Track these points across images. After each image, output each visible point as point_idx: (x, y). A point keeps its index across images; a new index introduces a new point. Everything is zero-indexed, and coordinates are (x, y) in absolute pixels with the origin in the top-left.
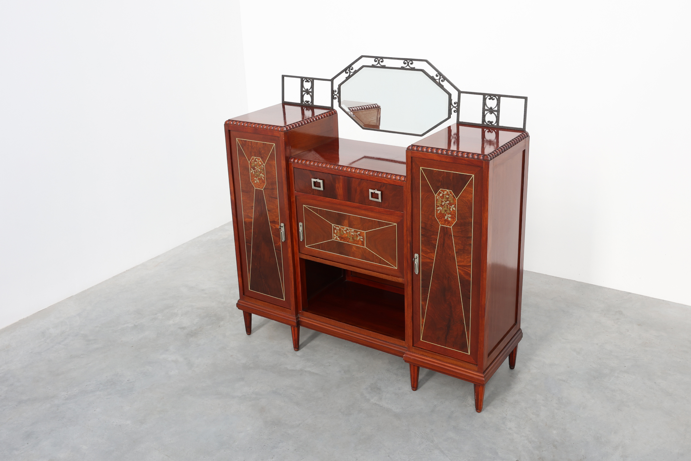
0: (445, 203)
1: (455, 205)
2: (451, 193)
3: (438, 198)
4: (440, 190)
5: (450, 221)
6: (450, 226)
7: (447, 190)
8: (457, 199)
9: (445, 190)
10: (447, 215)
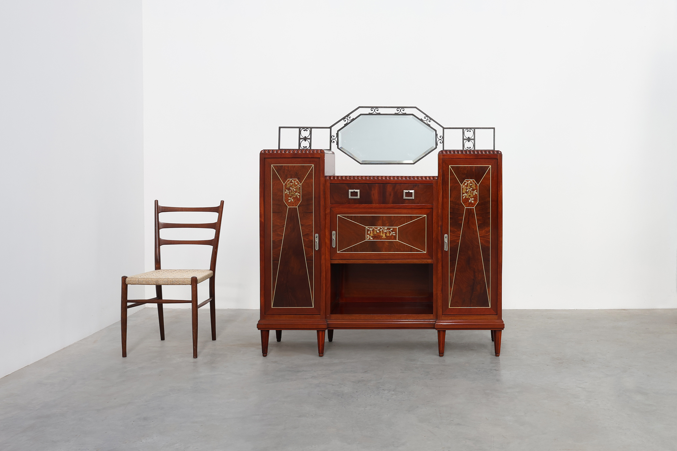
0: (469, 190)
1: (477, 190)
2: (473, 181)
3: (463, 187)
4: (465, 181)
5: (473, 203)
6: (473, 207)
7: (471, 180)
8: (478, 185)
9: (469, 180)
10: (471, 199)
